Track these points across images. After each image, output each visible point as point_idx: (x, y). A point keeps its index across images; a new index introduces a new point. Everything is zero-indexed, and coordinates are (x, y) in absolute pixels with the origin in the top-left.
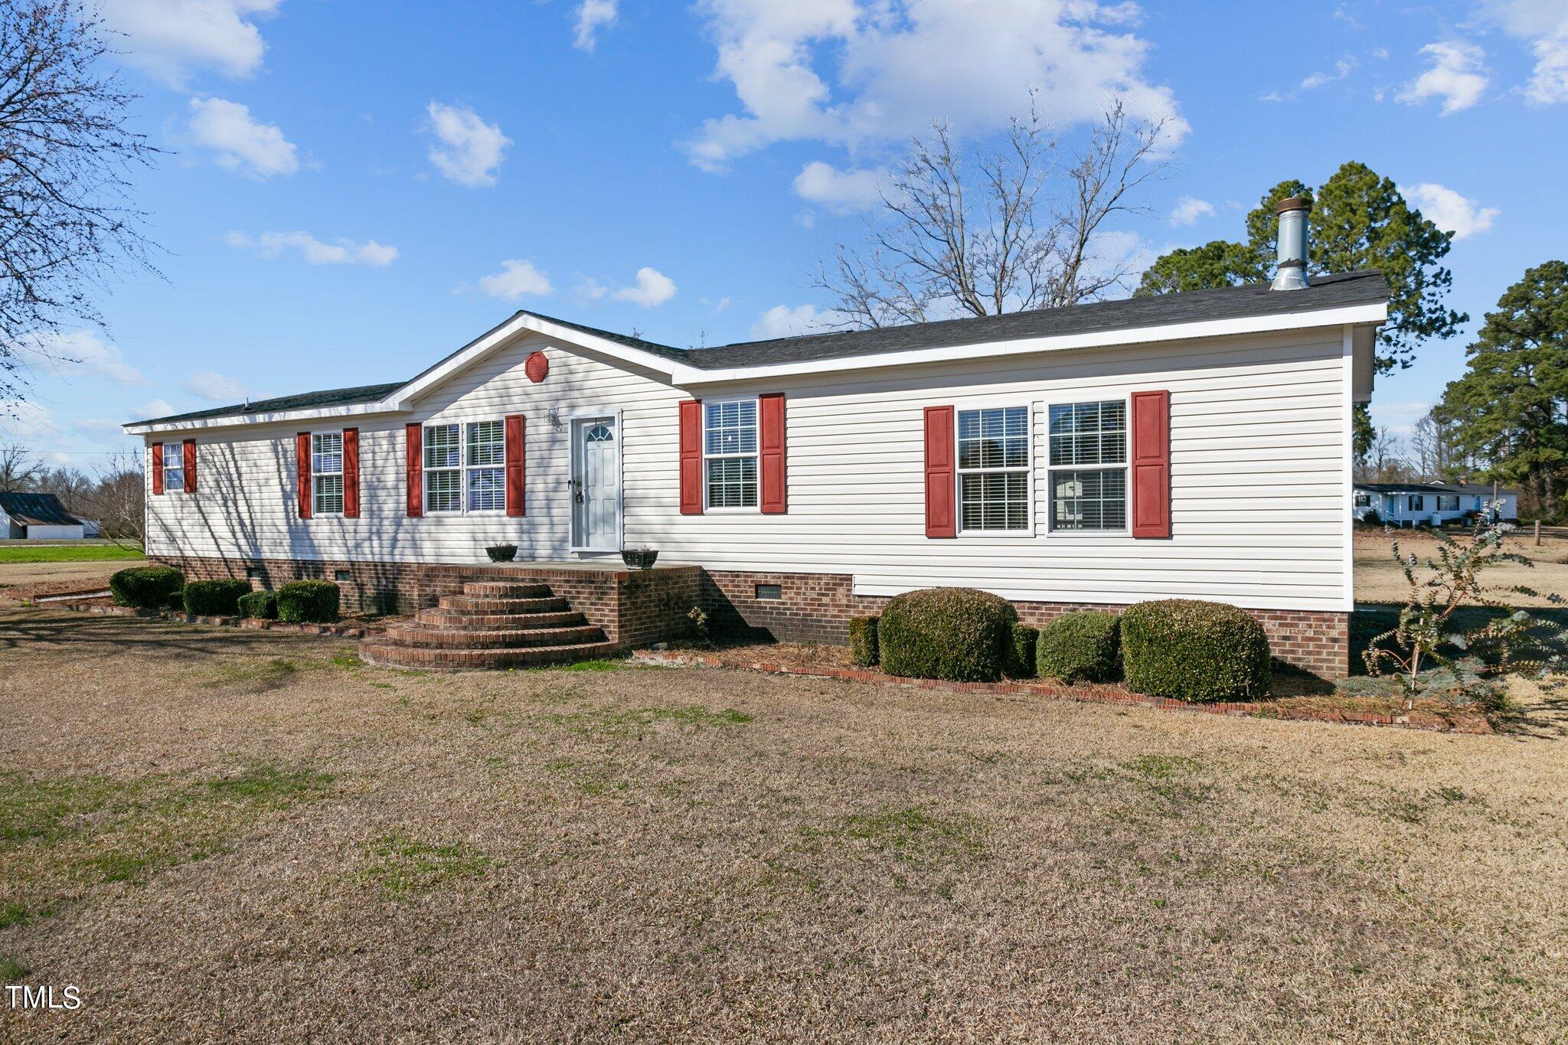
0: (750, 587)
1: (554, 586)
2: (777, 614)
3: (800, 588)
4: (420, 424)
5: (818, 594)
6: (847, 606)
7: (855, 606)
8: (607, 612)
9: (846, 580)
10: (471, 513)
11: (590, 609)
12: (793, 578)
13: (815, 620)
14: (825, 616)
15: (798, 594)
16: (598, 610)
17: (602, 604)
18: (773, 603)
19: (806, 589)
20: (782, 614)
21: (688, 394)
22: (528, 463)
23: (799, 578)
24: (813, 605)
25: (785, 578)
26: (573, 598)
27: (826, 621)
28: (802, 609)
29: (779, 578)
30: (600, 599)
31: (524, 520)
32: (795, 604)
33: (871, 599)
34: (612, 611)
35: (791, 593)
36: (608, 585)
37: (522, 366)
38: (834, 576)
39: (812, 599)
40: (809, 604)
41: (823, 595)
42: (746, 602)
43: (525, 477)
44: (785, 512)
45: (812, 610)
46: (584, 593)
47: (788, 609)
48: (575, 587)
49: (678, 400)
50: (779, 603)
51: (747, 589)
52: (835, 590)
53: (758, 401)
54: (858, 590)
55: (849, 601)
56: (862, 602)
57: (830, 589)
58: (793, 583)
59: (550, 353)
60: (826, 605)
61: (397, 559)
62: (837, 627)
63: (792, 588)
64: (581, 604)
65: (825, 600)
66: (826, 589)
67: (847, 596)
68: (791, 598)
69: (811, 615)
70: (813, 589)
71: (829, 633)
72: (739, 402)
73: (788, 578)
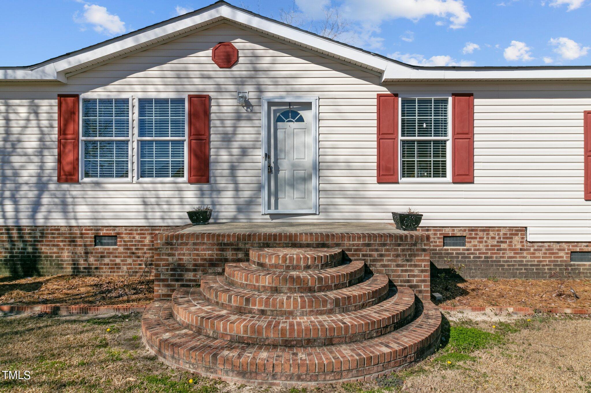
0: (439, 238)
1: (350, 250)
2: (462, 257)
3: (483, 238)
4: (77, 96)
5: (498, 242)
6: (521, 249)
7: (527, 250)
8: (416, 273)
9: (521, 231)
10: (141, 179)
11: (395, 271)
12: (476, 230)
13: (495, 261)
14: (503, 257)
15: (481, 242)
16: (406, 271)
17: (411, 266)
18: (459, 250)
19: (488, 238)
20: (466, 257)
21: (384, 89)
22: (213, 137)
23: (481, 231)
24: (494, 250)
25: (469, 230)
26: (374, 260)
27: (504, 261)
28: (484, 253)
29: (465, 230)
30: (408, 261)
31: (205, 187)
32: (478, 250)
33: (540, 244)
34: (422, 271)
35: (475, 242)
36: (419, 247)
37: (210, 52)
38: (511, 228)
39: (492, 246)
40: (490, 250)
41: (502, 242)
42: (436, 250)
43: (210, 149)
44: (473, 183)
45: (492, 253)
46: (389, 255)
47: (472, 254)
48: (377, 250)
49: (376, 93)
50: (464, 250)
51: (436, 240)
52: (512, 238)
53: (450, 99)
54: (530, 238)
55: (523, 246)
56: (533, 246)
57: (507, 238)
58: (476, 234)
59: (239, 43)
60: (505, 249)
61: (40, 222)
62: (513, 265)
63: (476, 238)
64: (384, 266)
65: (503, 246)
66: (504, 238)
67: (522, 242)
68: (475, 246)
69: (492, 257)
70: (493, 238)
71: (507, 269)
72: (433, 98)
73: (472, 230)
